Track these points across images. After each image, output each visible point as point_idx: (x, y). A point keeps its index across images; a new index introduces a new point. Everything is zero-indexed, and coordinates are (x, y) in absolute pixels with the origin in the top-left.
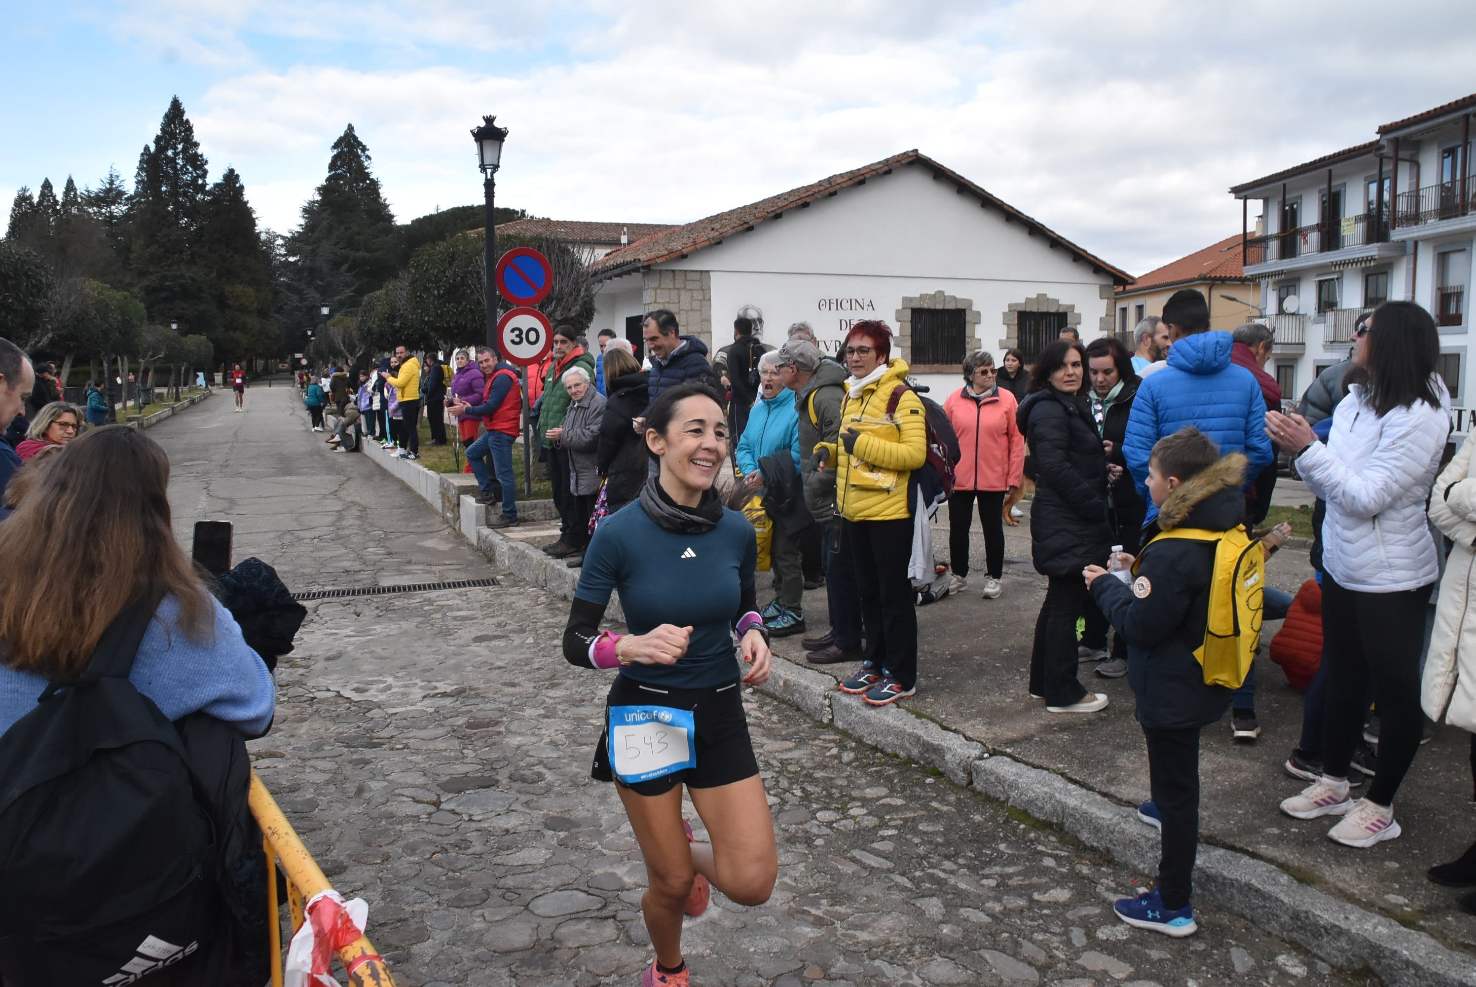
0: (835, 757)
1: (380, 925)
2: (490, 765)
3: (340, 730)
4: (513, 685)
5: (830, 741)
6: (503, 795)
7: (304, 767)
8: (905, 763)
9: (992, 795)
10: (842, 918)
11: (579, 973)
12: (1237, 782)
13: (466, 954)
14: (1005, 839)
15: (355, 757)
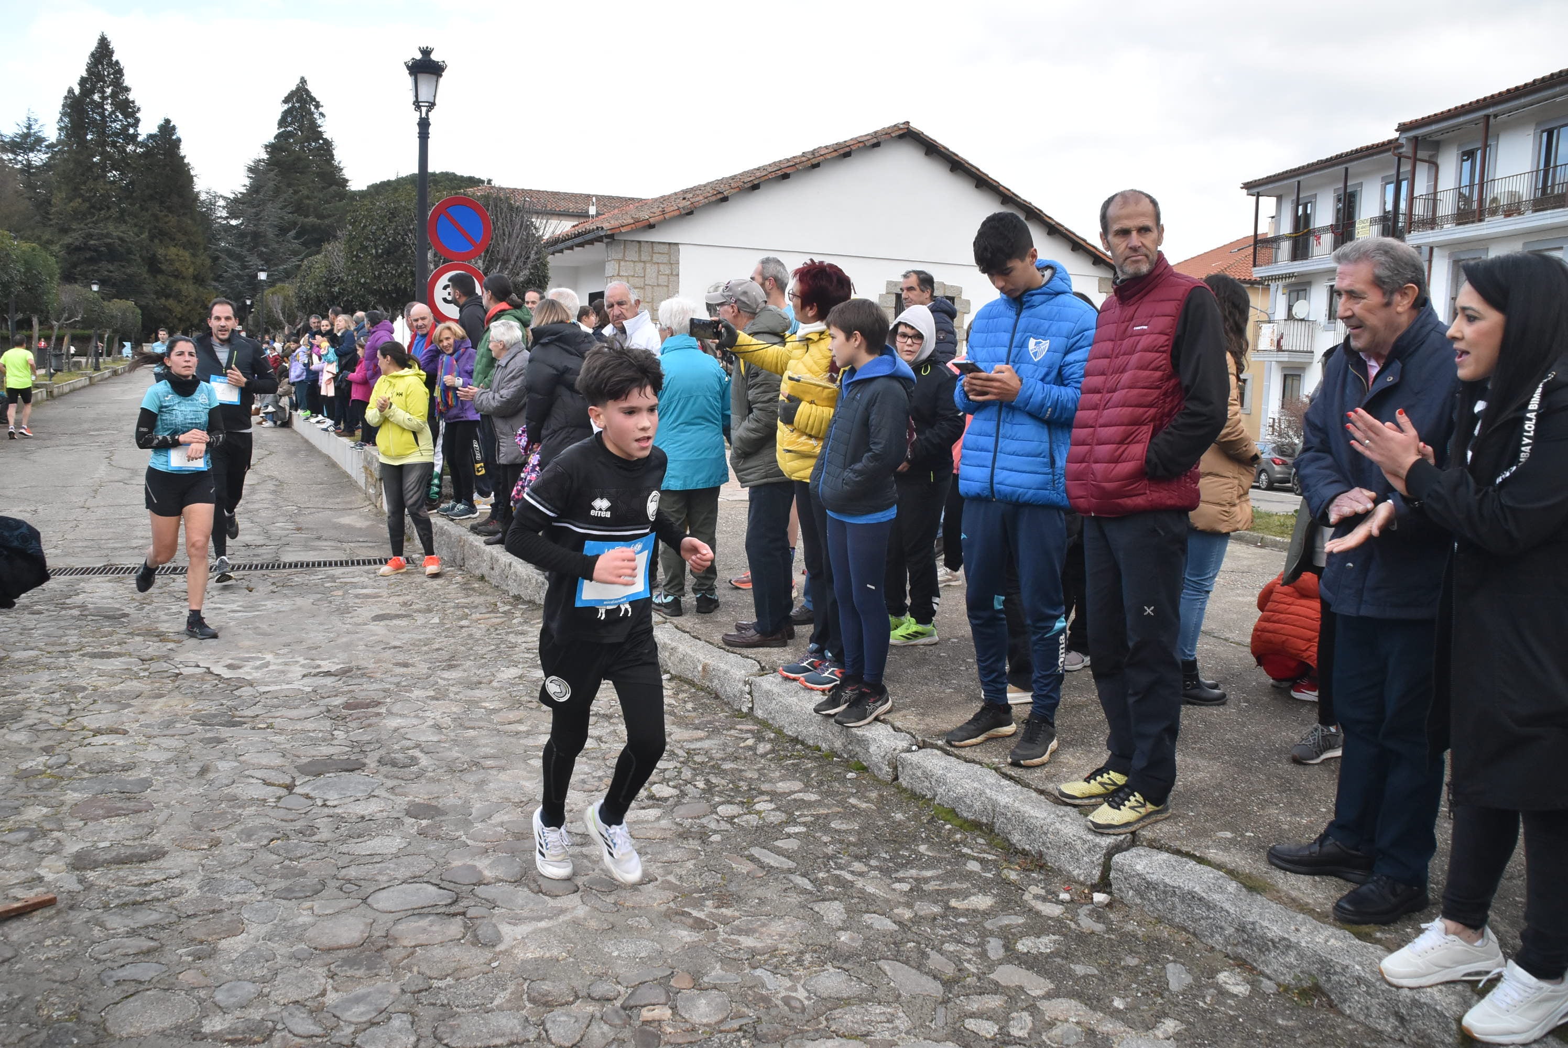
0: (750, 748)
1: (188, 916)
2: (360, 747)
3: (200, 707)
4: (406, 665)
5: (748, 731)
6: (367, 779)
7: (147, 745)
8: (827, 757)
9: (918, 791)
10: (726, 921)
11: (409, 974)
12: (1192, 783)
13: (281, 949)
14: (927, 840)
15: (209, 735)
